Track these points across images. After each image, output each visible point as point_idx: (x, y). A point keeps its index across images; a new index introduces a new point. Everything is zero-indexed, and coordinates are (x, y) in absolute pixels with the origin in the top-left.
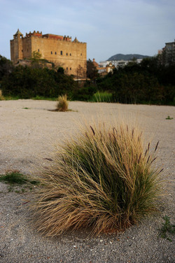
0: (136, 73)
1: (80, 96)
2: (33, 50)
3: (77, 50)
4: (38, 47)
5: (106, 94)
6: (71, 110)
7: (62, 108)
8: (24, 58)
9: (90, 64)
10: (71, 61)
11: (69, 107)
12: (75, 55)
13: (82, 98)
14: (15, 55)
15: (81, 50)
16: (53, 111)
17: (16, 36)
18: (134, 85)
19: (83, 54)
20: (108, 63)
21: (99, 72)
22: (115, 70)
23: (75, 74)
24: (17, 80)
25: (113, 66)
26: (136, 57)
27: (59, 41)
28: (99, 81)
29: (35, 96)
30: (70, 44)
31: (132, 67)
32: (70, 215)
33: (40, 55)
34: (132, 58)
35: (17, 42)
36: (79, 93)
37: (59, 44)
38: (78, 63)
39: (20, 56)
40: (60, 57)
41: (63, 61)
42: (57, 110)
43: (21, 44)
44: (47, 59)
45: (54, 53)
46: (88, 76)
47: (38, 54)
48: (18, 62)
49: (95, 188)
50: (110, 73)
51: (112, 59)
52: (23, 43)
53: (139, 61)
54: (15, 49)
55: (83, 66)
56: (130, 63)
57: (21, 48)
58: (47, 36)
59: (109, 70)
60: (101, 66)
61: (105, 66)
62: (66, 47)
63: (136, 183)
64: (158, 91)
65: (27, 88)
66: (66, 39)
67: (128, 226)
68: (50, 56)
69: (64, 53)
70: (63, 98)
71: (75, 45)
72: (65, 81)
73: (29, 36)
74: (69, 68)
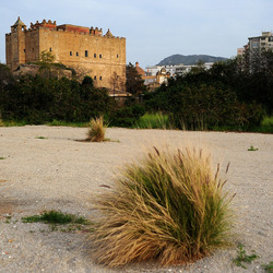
0: (203, 85)
1: (120, 119)
2: (41, 50)
3: (110, 50)
4: (50, 45)
5: (159, 117)
6: (109, 140)
7: (96, 136)
8: (28, 62)
9: (131, 71)
10: (101, 67)
11: (106, 136)
12: (107, 56)
13: (123, 122)
14: (13, 57)
15: (117, 50)
16: (82, 141)
17: (14, 27)
18: (200, 102)
19: (121, 54)
20: (159, 68)
21: (145, 83)
22: (171, 81)
23: (108, 86)
24: (23, 96)
25: (168, 73)
26: (203, 59)
27: (82, 36)
28: (147, 97)
29: (51, 121)
30: (101, 39)
31: (198, 76)
32: (135, 242)
33: (53, 57)
34: (197, 61)
35: (17, 37)
36: (119, 115)
37: (82, 40)
38: (113, 70)
39: (22, 59)
40: (84, 60)
41: (89, 67)
42: (88, 140)
43: (22, 40)
44: (64, 63)
45: (74, 53)
46: (129, 90)
47: (50, 56)
48: (19, 68)
49: (161, 214)
50: (164, 84)
51: (165, 62)
52: (27, 38)
53: (208, 66)
54: (13, 47)
55: (121, 73)
56: (193, 69)
57: (22, 46)
58: (63, 27)
59: (162, 80)
60: (149, 74)
61: (154, 74)
62: (93, 45)
63: (206, 207)
64: (237, 111)
65: (38, 108)
66: (93, 31)
67: (198, 258)
68: (68, 58)
69: (91, 54)
70: (98, 123)
71: (108, 42)
72: (96, 98)
73: (37, 27)
74: (98, 78)
